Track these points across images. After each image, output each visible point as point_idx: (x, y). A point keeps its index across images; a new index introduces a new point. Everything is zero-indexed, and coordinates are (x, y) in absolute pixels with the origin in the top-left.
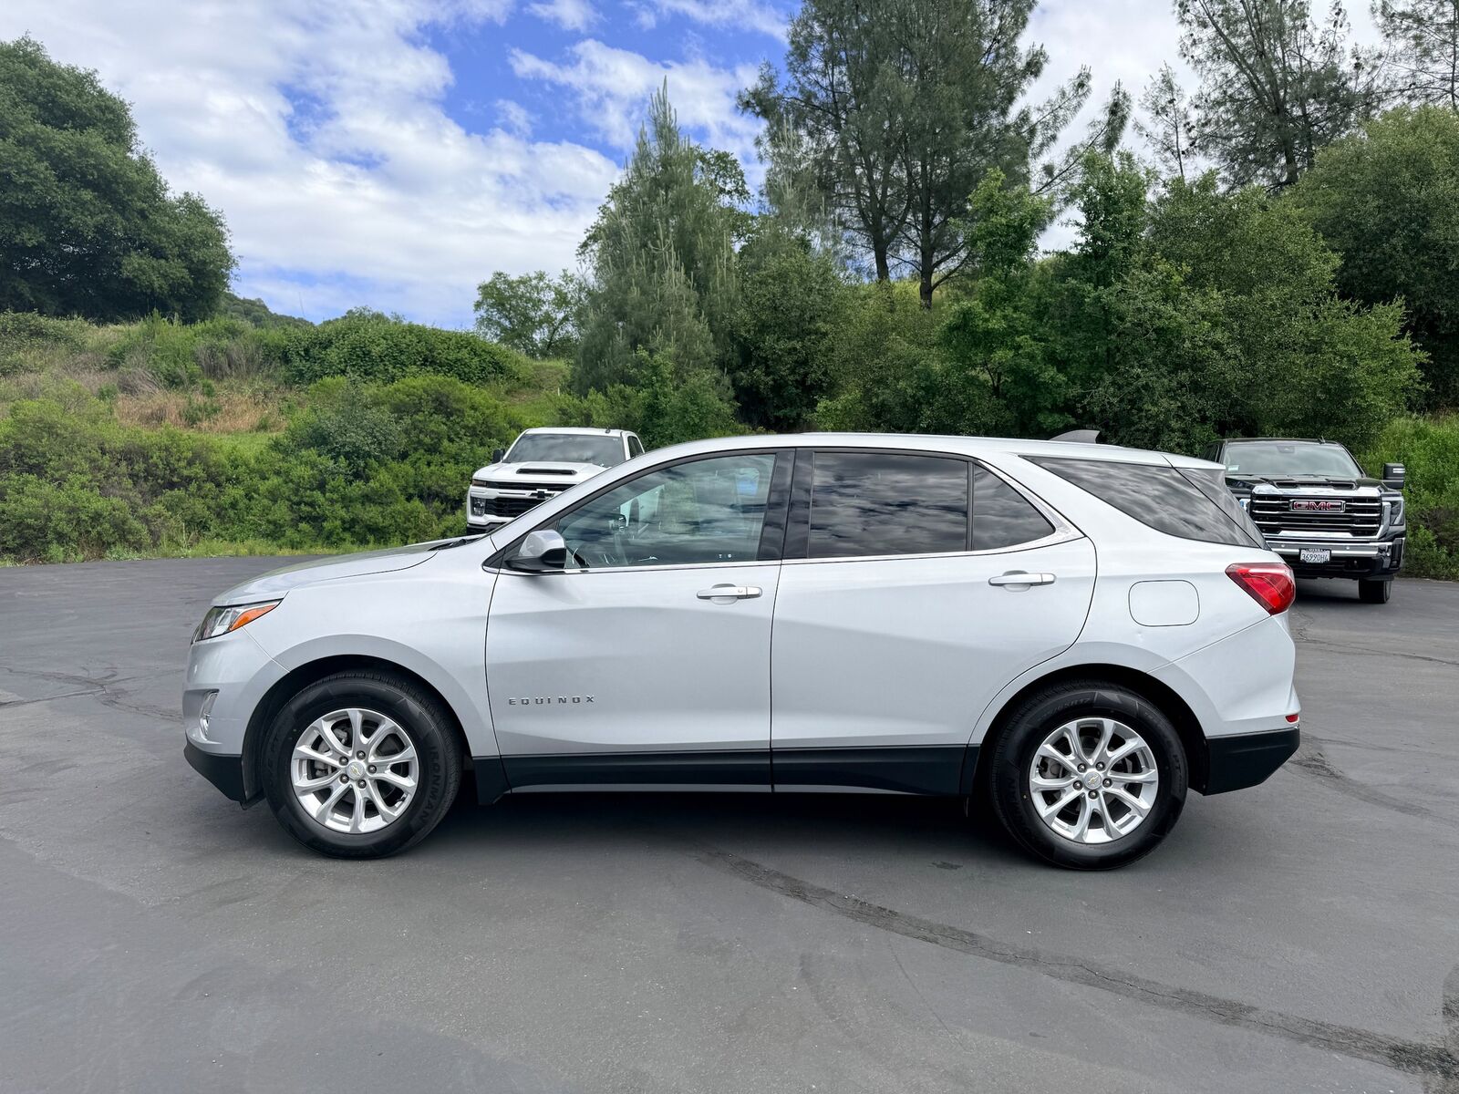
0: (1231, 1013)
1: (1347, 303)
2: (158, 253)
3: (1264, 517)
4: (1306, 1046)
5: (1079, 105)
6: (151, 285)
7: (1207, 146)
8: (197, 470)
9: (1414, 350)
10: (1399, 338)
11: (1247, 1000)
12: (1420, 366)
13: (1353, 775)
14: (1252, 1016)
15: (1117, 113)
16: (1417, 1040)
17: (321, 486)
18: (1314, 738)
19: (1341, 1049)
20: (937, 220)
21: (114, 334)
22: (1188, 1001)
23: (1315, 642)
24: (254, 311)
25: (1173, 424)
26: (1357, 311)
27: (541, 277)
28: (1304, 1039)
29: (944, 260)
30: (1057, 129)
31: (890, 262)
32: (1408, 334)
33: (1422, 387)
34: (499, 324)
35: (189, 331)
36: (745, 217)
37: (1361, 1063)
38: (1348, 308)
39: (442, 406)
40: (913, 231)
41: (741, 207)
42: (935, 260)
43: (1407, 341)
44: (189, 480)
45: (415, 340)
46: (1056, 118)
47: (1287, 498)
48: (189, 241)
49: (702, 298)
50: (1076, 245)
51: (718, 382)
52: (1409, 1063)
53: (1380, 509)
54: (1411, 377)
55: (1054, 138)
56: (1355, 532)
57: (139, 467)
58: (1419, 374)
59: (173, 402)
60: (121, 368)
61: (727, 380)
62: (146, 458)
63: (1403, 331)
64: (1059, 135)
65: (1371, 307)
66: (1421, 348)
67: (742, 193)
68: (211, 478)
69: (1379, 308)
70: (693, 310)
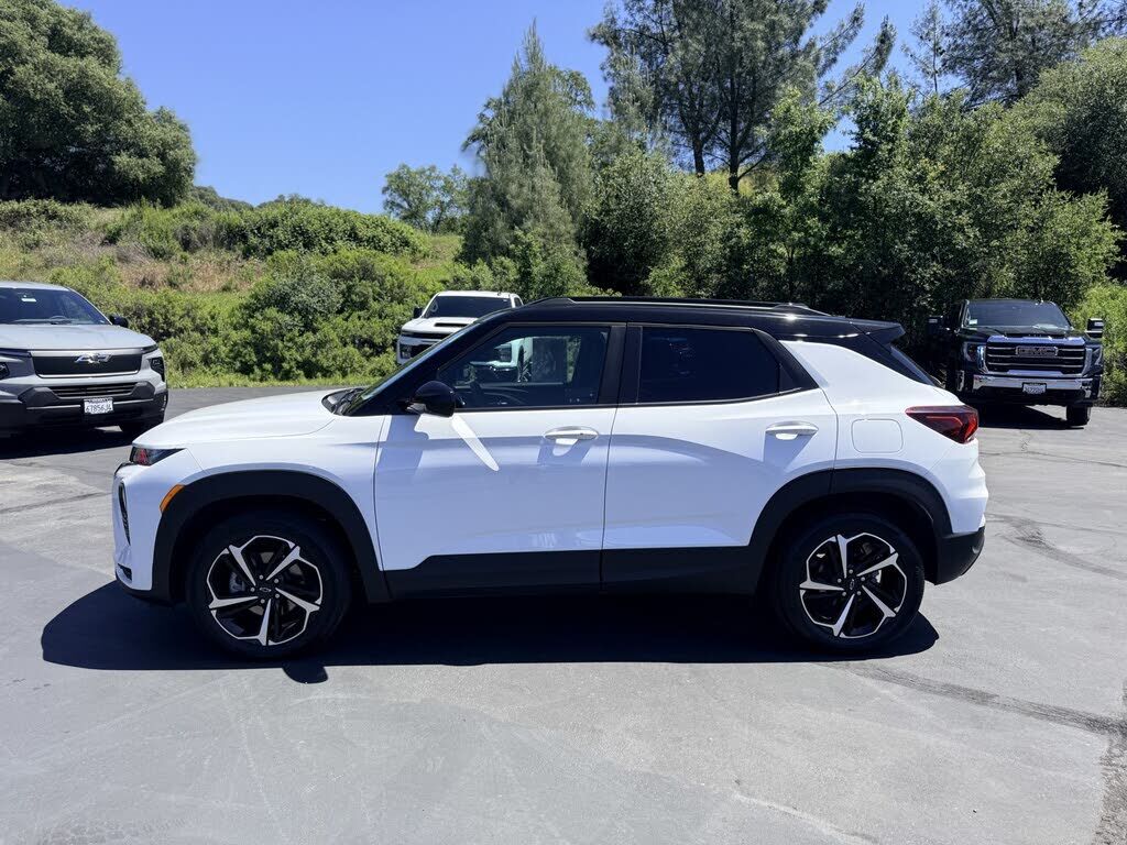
0: (982, 698)
1: (1063, 193)
2: (142, 154)
3: (996, 360)
4: (1031, 718)
5: (855, 34)
6: (136, 179)
7: (955, 66)
8: (187, 322)
9: (1113, 230)
10: (1101, 220)
11: (991, 690)
12: (1118, 243)
13: (1062, 548)
14: (996, 700)
15: (885, 40)
16: (1105, 715)
17: (281, 336)
18: (1034, 522)
19: (1054, 719)
20: (742, 125)
21: (112, 216)
22: (952, 691)
23: (1033, 453)
24: (205, 195)
25: (927, 286)
26: (1070, 200)
27: (433, 169)
28: (1030, 714)
29: (747, 156)
30: (837, 53)
31: (706, 159)
32: (1108, 218)
33: (1119, 259)
34: (399, 206)
35: (168, 214)
36: (592, 122)
37: (1068, 728)
38: (1063, 198)
39: (367, 273)
40: (724, 134)
41: (590, 115)
42: (740, 156)
43: (1108, 224)
44: (181, 331)
45: (341, 221)
46: (836, 46)
47: (1014, 345)
48: (165, 144)
49: (564, 188)
50: (852, 149)
51: (576, 254)
52: (1099, 728)
53: (1083, 354)
54: (1110, 251)
55: (834, 60)
56: (1064, 371)
57: (146, 320)
58: (1117, 249)
59: (160, 270)
60: (118, 243)
61: (583, 253)
62: (151, 313)
63: (1106, 215)
64: (839, 58)
65: (1081, 197)
66: (1119, 229)
67: (590, 104)
68: (197, 329)
69: (1087, 198)
70: (557, 198)
